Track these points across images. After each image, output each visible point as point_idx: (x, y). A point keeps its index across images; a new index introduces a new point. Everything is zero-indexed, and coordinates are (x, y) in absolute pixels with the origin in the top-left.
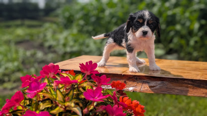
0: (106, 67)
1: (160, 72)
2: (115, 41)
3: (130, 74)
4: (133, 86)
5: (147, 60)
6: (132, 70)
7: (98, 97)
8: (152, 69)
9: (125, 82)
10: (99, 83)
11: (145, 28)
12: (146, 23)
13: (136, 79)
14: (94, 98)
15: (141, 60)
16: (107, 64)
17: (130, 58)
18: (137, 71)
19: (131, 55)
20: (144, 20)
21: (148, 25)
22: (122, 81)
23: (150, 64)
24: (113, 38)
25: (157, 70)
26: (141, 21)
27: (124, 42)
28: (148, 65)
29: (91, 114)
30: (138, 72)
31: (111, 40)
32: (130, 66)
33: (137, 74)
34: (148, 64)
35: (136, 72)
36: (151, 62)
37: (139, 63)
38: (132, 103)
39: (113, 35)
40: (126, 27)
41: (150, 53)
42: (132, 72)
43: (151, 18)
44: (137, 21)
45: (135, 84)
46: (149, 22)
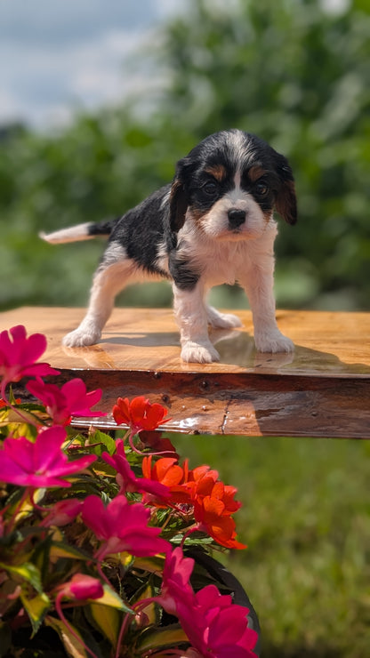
0: (100, 346)
1: (293, 356)
2: (131, 252)
3: (186, 369)
4: (195, 415)
5: (248, 314)
6: (191, 354)
7: (50, 468)
8: (262, 346)
9: (166, 400)
10: (59, 409)
11: (237, 199)
12: (237, 179)
13: (206, 387)
14: (31, 472)
15: (227, 317)
16: (104, 337)
17: (186, 312)
18: (208, 357)
19: (190, 297)
20: (230, 169)
21: (248, 185)
22: (152, 398)
23: (257, 331)
24: (123, 242)
25: (283, 352)
26: (219, 174)
27: (162, 253)
28: (252, 334)
29: (20, 538)
30: (214, 361)
31: (115, 250)
32: (182, 338)
33: (208, 369)
34: (250, 330)
35: (204, 362)
36: (261, 321)
37: (218, 328)
38: (191, 477)
39: (122, 232)
40: (167, 198)
41: (259, 289)
42: (192, 361)
43: (257, 158)
44: (205, 175)
45: (202, 404)
46: (251, 173)
